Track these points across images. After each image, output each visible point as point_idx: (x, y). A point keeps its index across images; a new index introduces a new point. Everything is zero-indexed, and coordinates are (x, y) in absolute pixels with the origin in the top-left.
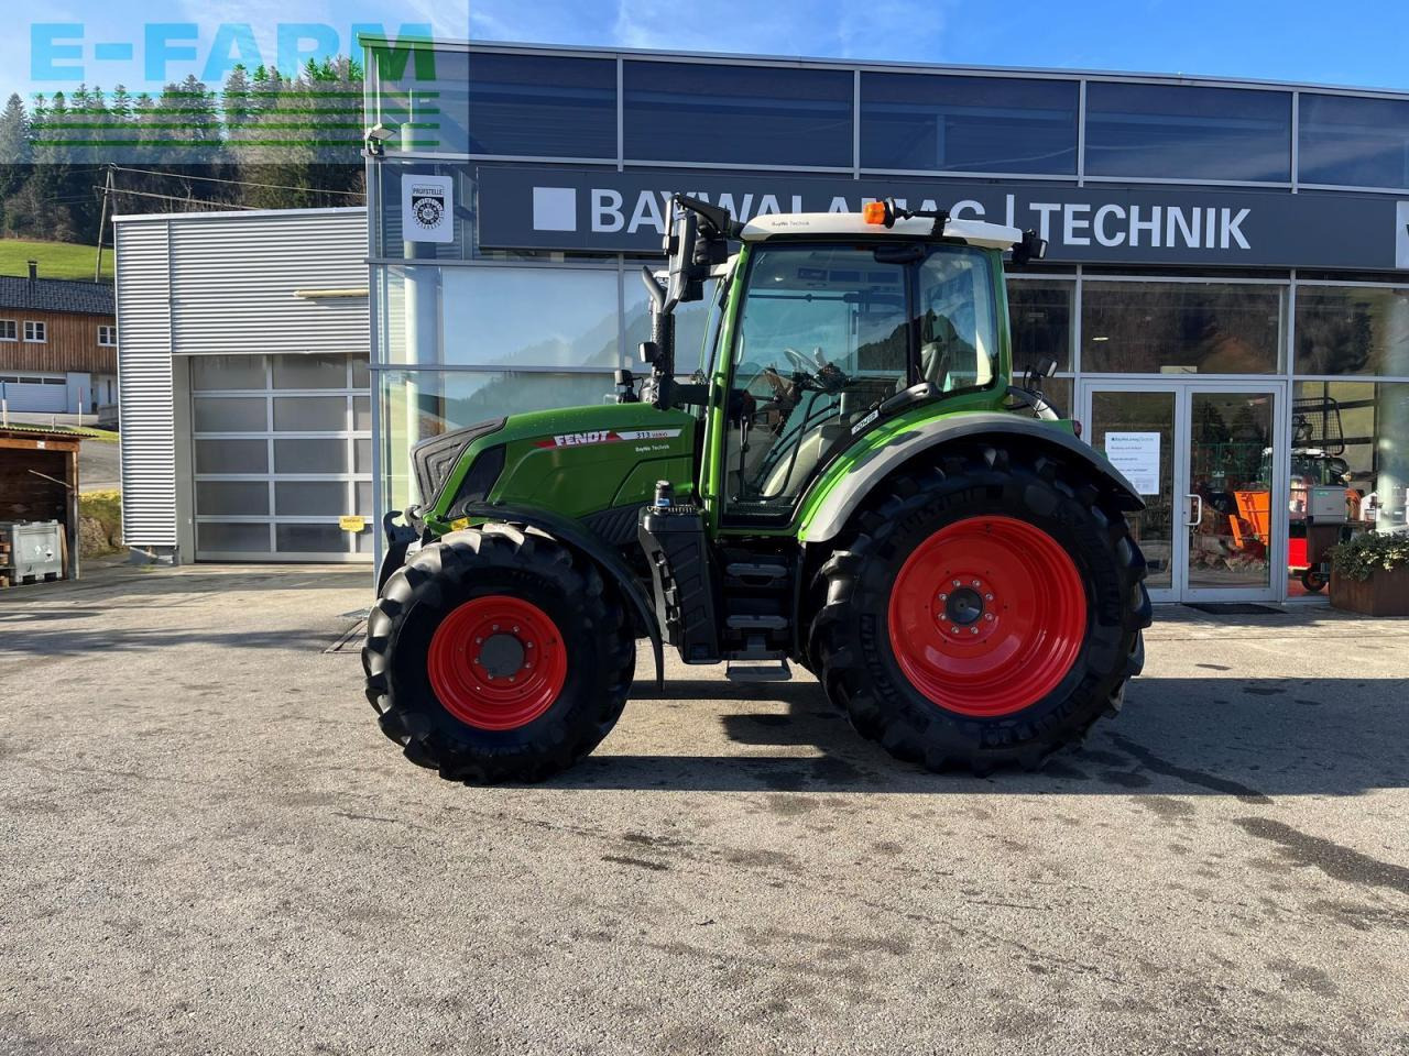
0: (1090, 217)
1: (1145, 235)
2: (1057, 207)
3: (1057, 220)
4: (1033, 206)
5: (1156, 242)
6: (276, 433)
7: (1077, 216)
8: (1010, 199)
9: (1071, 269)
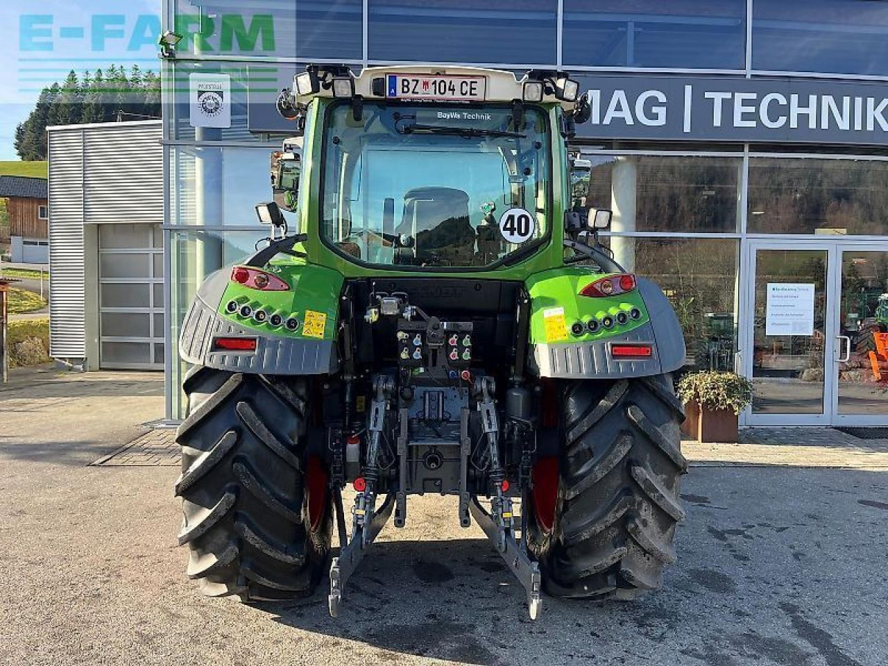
0: (756, 103)
1: (803, 119)
2: (728, 96)
3: (728, 106)
4: (708, 95)
5: (812, 125)
6: (155, 279)
7: (745, 103)
8: (688, 89)
9: (739, 147)
